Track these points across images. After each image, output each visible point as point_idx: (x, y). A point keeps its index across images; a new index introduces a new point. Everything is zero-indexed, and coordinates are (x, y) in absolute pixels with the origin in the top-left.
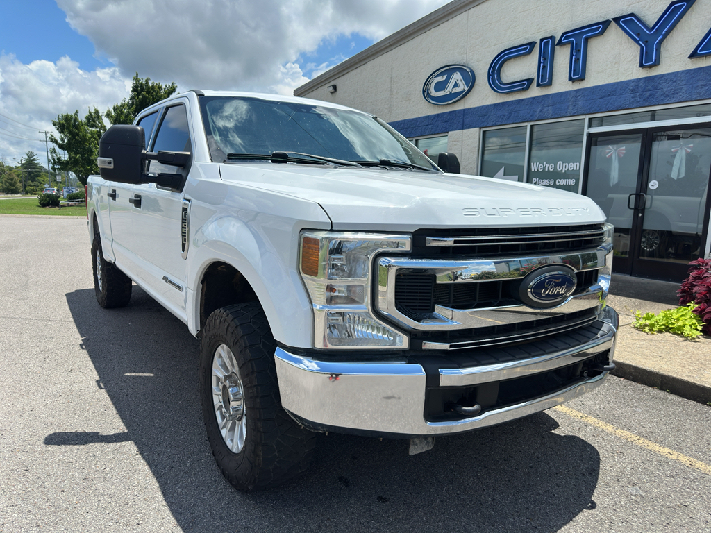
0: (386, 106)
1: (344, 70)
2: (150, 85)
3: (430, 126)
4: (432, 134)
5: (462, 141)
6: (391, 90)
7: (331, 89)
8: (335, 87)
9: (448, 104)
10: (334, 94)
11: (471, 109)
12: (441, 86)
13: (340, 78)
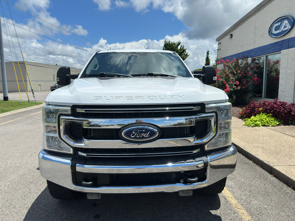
0: (253, 41)
1: (235, 27)
2: (170, 43)
3: (272, 49)
4: (273, 52)
5: (288, 55)
6: (255, 33)
7: (230, 36)
8: (232, 35)
9: (281, 37)
10: (231, 38)
11: (293, 38)
12: (277, 28)
13: (234, 31)
